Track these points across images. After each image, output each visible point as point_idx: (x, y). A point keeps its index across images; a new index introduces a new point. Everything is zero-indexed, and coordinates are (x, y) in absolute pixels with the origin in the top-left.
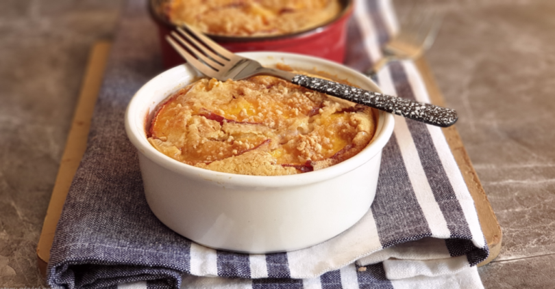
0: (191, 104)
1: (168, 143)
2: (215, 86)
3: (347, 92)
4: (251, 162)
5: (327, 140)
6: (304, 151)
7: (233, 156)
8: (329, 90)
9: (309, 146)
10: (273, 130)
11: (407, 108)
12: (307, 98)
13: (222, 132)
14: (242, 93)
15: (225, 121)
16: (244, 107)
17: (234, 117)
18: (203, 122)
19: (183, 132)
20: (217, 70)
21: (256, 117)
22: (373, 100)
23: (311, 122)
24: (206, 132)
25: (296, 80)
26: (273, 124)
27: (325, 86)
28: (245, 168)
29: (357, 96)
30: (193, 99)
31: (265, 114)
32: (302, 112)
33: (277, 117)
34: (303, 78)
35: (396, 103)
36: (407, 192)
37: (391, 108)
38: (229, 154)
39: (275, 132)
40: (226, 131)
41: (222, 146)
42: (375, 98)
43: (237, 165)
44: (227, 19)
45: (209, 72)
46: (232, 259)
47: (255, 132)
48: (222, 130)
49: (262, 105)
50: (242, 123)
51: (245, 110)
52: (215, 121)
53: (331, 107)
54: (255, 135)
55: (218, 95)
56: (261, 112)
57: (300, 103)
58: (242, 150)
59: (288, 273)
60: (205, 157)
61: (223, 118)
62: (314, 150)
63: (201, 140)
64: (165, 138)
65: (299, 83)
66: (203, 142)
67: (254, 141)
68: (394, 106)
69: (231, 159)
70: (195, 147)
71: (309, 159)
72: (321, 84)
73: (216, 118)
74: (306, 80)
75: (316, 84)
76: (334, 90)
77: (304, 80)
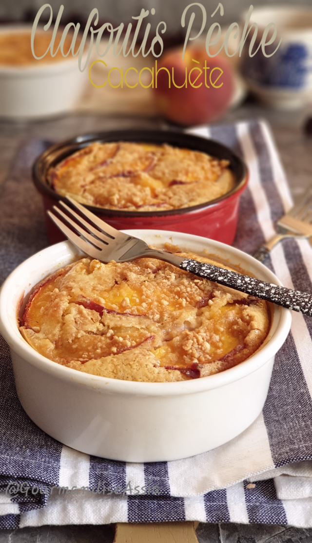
0: (69, 289)
1: (41, 335)
2: (96, 269)
3: (239, 281)
4: (131, 363)
5: (216, 338)
6: (191, 351)
7: (112, 355)
8: (220, 278)
9: (196, 345)
10: (157, 325)
11: (306, 303)
12: (196, 287)
13: (101, 324)
14: (125, 279)
15: (105, 311)
16: (127, 295)
17: (115, 307)
18: (80, 312)
19: (58, 322)
20: (100, 249)
21: (139, 307)
22: (268, 292)
23: (199, 314)
24: (84, 324)
25: (185, 265)
26: (157, 316)
27: (216, 273)
28: (124, 370)
29: (250, 287)
30: (71, 284)
31: (150, 304)
32: (190, 303)
33: (162, 308)
34: (192, 264)
35: (294, 297)
36: (302, 394)
37: (288, 303)
38: (107, 353)
39: (159, 326)
40: (106, 324)
41: (100, 341)
42: (270, 290)
43: (116, 366)
44: (115, 190)
45: (91, 250)
46: (107, 469)
47: (138, 327)
48: (101, 322)
49: (147, 294)
50: (123, 314)
51: (128, 300)
52: (94, 311)
53: (222, 299)
54: (138, 329)
55: (100, 279)
56: (145, 302)
57: (188, 292)
58: (122, 349)
59: (168, 489)
60: (81, 353)
61: (103, 308)
62: (201, 349)
63: (78, 333)
64: (38, 328)
65: (188, 269)
66: (79, 336)
67: (136, 337)
68: (291, 301)
69: (109, 358)
70: (71, 341)
71: (196, 361)
72: (211, 271)
73: (95, 307)
74: (196, 266)
75: (206, 271)
76: (225, 278)
77: (193, 265)
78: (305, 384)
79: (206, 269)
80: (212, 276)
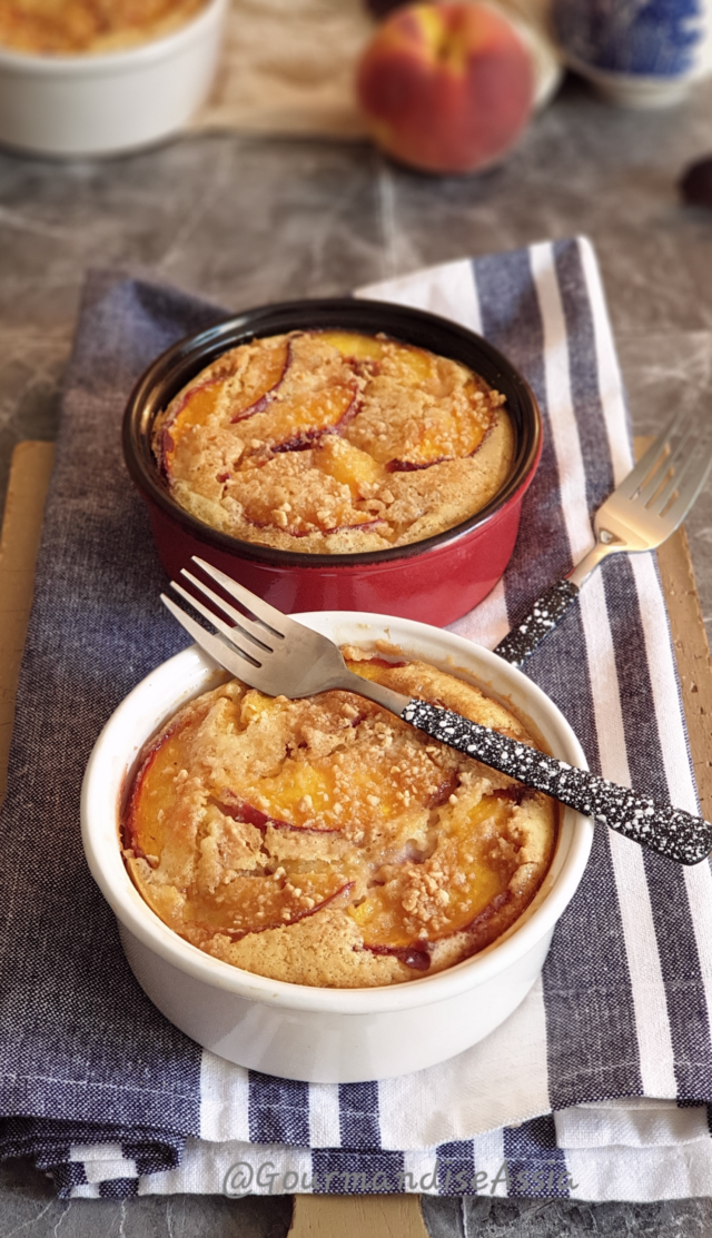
0: (208, 770)
1: (160, 876)
2: (252, 723)
3: (505, 756)
4: (315, 946)
5: (461, 878)
6: (416, 911)
7: (283, 925)
8: (472, 748)
9: (425, 898)
10: (360, 852)
11: (619, 808)
12: (429, 762)
13: (264, 855)
14: (304, 745)
15: (270, 824)
16: (306, 778)
17: (287, 814)
18: (227, 832)
19: (191, 851)
20: (258, 665)
21: (328, 813)
22: (554, 781)
23: (434, 822)
24: (234, 857)
25: (410, 716)
26: (360, 835)
27: (465, 737)
28: (303, 959)
29: (523, 768)
30: (210, 760)
31: (347, 806)
32: (418, 797)
33: (368, 810)
34: (423, 712)
35: (598, 794)
37: (587, 807)
38: (274, 922)
39: (363, 856)
40: (272, 853)
41: (263, 891)
42: (558, 777)
43: (289, 950)
45: (242, 669)
46: (277, 1098)
47: (327, 859)
48: (264, 850)
49: (342, 785)
50: (301, 829)
51: (308, 799)
52: (252, 827)
53: (475, 788)
54: (326, 865)
55: (259, 744)
56: (339, 801)
57: (413, 776)
58: (301, 914)
59: (377, 1139)
60: (230, 913)
61: (265, 819)
62: (434, 903)
63: (224, 875)
64: (156, 858)
65: (415, 723)
66: (227, 881)
67: (323, 884)
68: (592, 804)
69: (278, 932)
70: (212, 891)
71: (424, 934)
72: (456, 730)
73: (253, 817)
74: (429, 716)
75: (447, 730)
76: (480, 748)
77: (424, 716)
78: (618, 918)
79: (448, 727)
80: (457, 741)
